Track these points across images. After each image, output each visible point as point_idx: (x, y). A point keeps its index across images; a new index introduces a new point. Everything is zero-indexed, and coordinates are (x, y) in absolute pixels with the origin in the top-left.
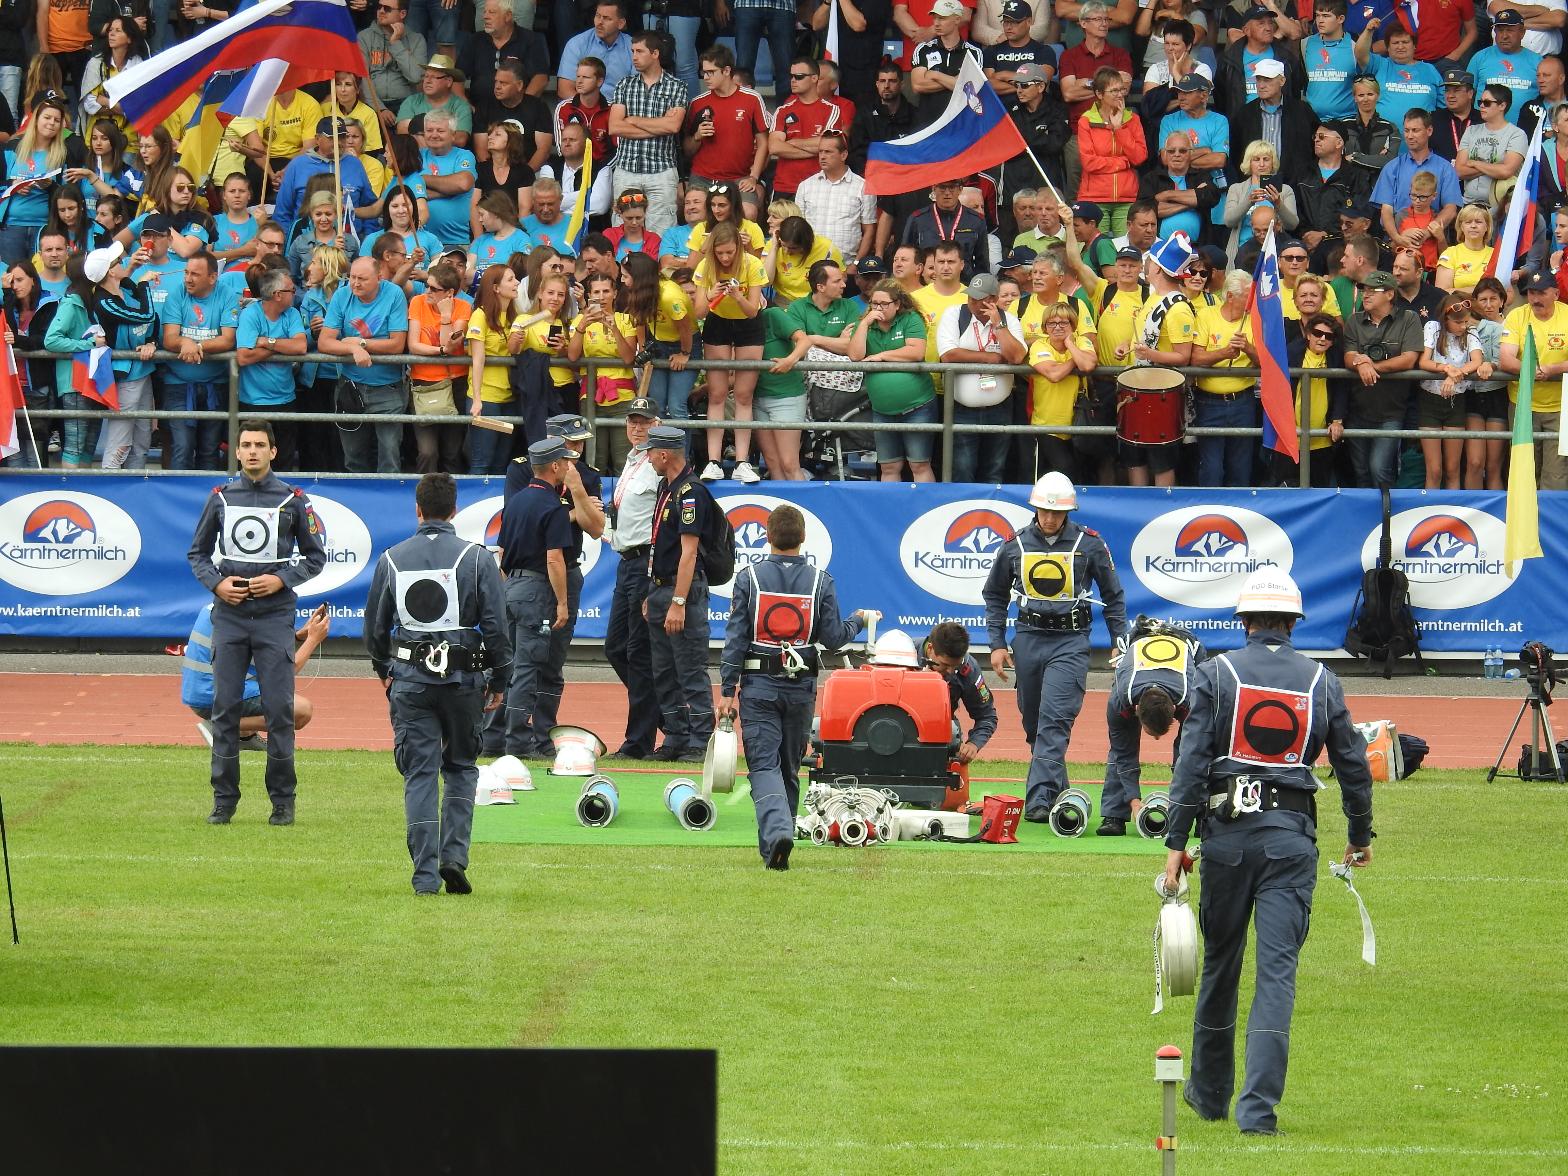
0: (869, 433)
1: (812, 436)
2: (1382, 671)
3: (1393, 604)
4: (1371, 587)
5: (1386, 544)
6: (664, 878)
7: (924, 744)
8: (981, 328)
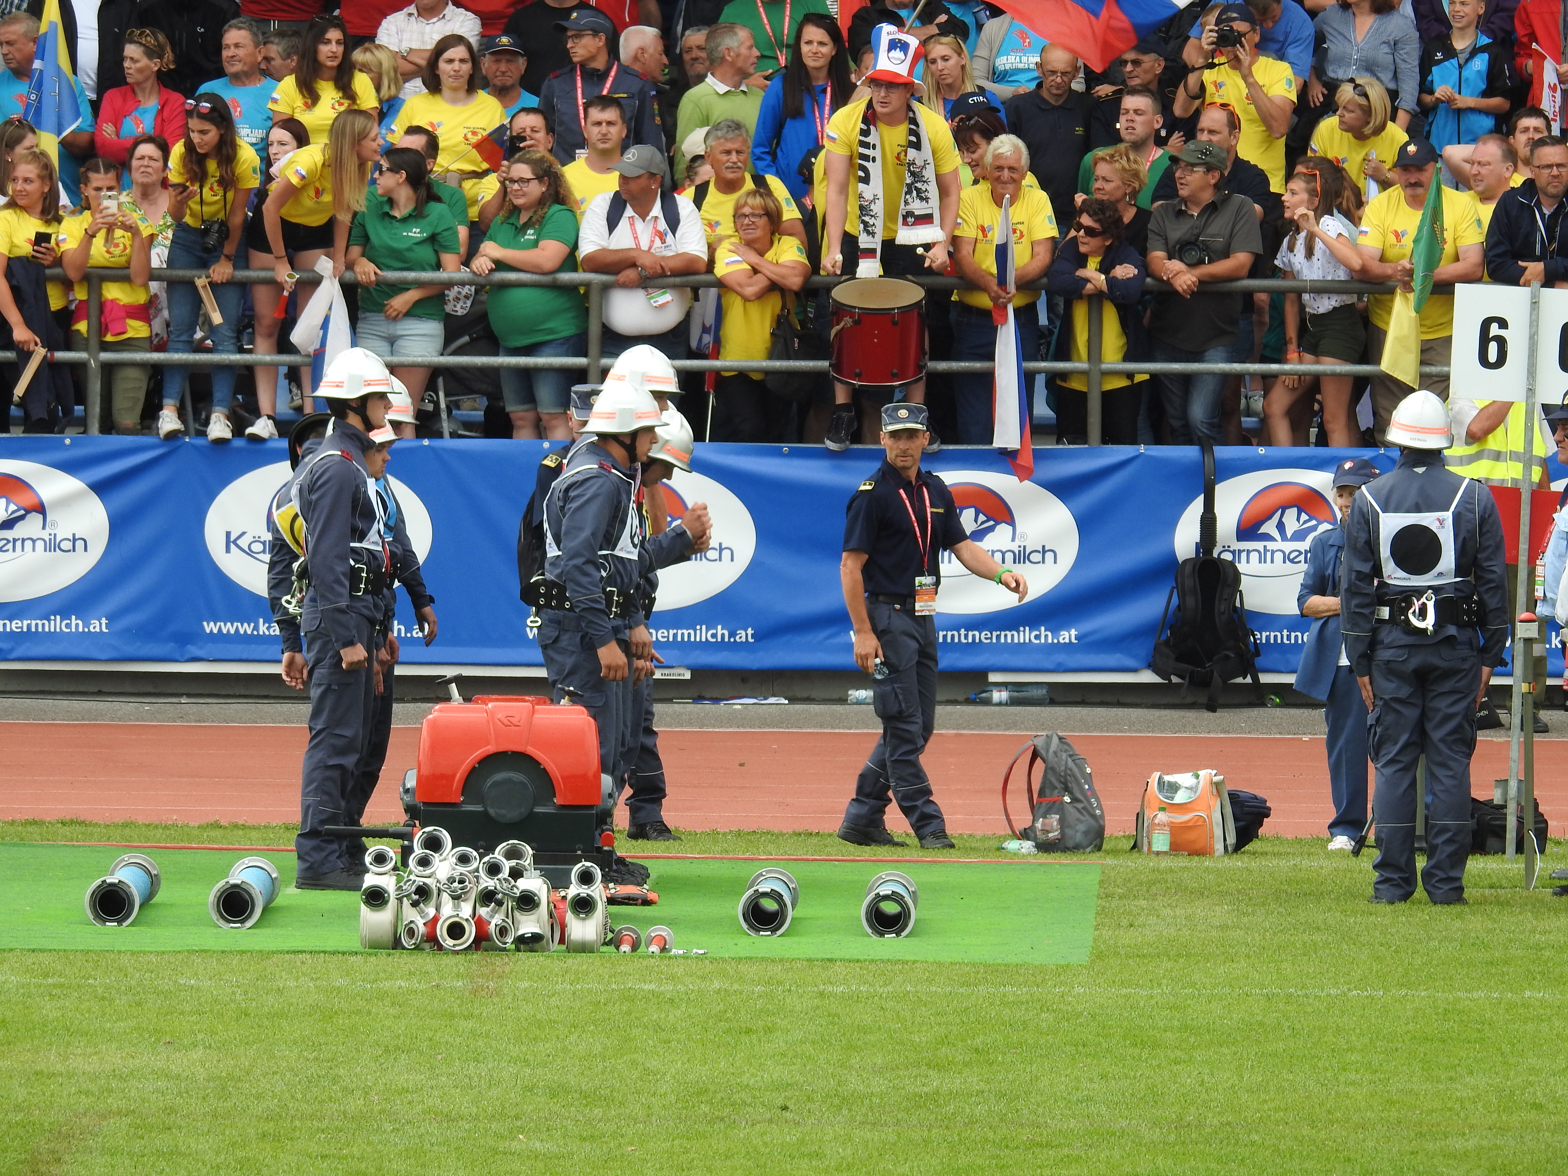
2: (1203, 700)
3: (1221, 607)
4: (1189, 583)
5: (1208, 522)
6: (200, 997)
7: (563, 807)
8: (639, 224)
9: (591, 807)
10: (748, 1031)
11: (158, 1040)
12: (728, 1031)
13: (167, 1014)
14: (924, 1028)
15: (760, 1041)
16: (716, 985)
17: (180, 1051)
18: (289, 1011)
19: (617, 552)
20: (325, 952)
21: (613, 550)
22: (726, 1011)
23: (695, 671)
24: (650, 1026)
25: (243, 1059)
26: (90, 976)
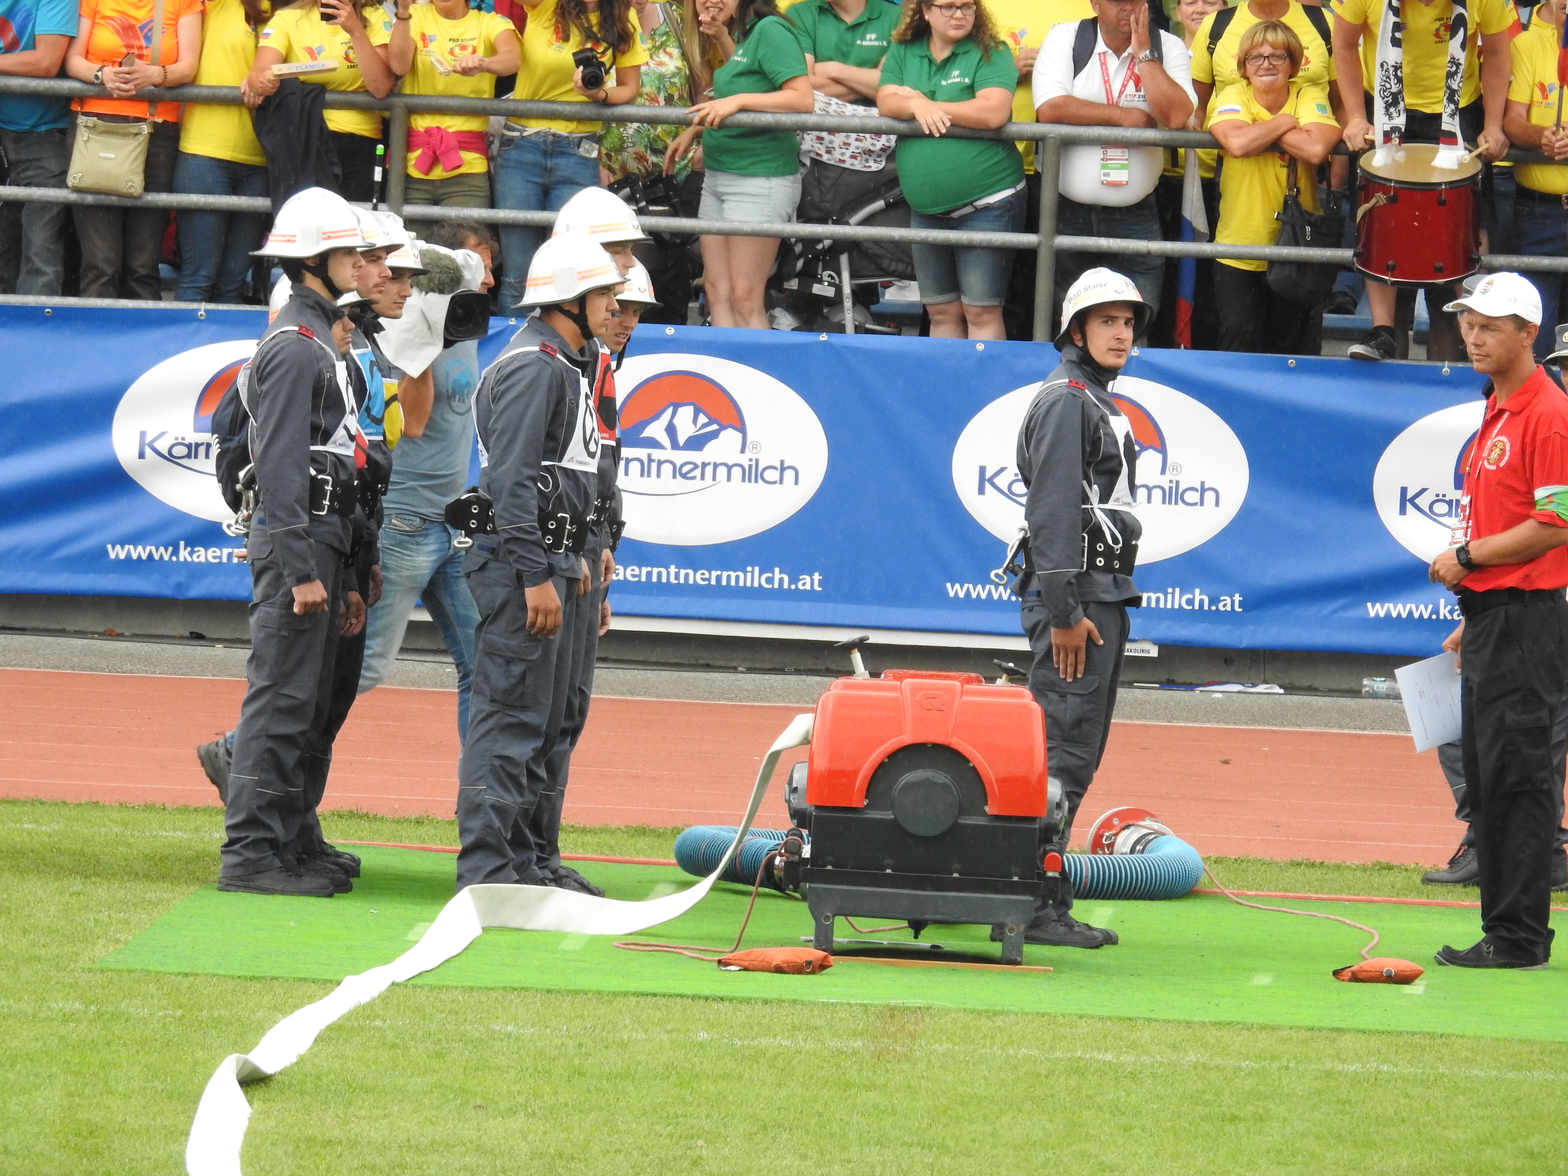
0: (902, 248)
1: (798, 248)
6: (519, 1049)
7: (997, 817)
8: (1113, 62)
9: (1032, 819)
10: (1234, 1119)
11: (465, 1104)
12: (1207, 1118)
13: (477, 1069)
14: (1462, 1123)
15: (1248, 1130)
16: (1192, 1057)
17: (495, 1118)
18: (636, 1072)
19: (565, 463)
20: (681, 996)
21: (560, 460)
22: (1204, 1092)
23: (1165, 648)
24: (1105, 1109)
25: (576, 1131)
26: (377, 1016)
